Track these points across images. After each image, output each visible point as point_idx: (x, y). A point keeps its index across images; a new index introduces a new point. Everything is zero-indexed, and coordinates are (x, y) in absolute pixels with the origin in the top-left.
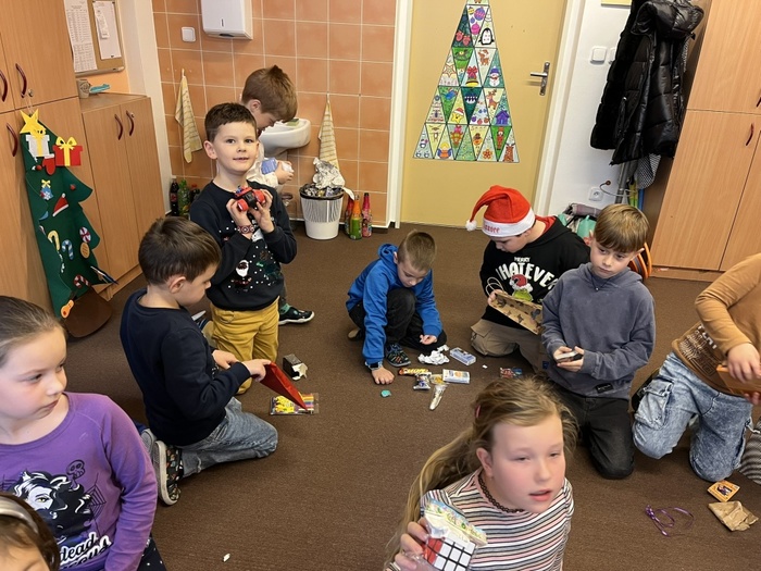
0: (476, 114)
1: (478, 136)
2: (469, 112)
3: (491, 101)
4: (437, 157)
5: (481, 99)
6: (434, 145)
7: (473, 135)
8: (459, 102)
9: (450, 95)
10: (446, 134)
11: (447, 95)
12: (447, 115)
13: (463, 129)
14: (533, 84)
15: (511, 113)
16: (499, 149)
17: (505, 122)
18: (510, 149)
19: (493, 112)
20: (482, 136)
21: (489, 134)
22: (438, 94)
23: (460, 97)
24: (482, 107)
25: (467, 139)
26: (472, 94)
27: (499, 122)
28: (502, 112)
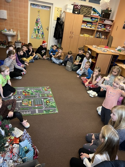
1: (40, 36)
2: (38, 32)
4: (34, 38)
10: (35, 35)
12: (35, 32)
14: (47, 29)
16: (42, 38)
17: (43, 34)
18: (44, 38)
22: (34, 29)
24: (40, 32)
25: (38, 36)
26: (38, 30)
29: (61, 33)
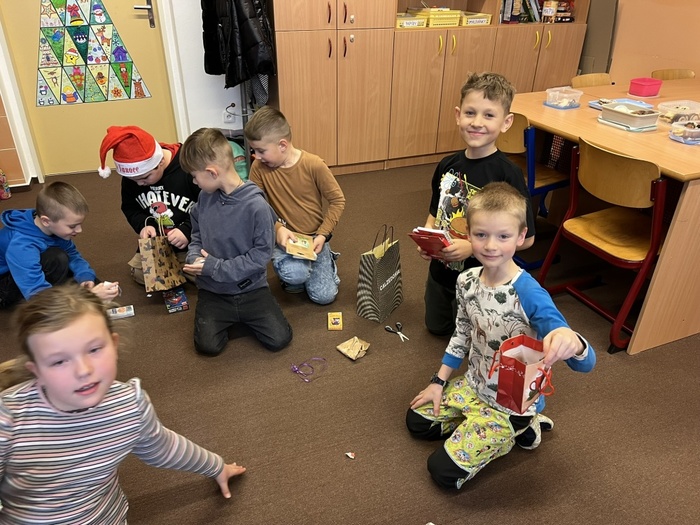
0: (91, 52)
1: (100, 76)
2: (83, 51)
3: (103, 37)
4: (63, 102)
5: (92, 37)
6: (56, 90)
7: (95, 74)
8: (68, 42)
9: (57, 37)
10: (65, 77)
11: (53, 37)
12: (61, 57)
13: (82, 70)
14: (140, 17)
15: (127, 48)
16: (127, 86)
17: (124, 58)
18: (138, 85)
19: (108, 49)
20: (105, 74)
21: (112, 72)
22: (42, 36)
23: (68, 37)
24: (96, 45)
25: (90, 80)
26: (79, 32)
27: (117, 58)
28: (118, 48)
29: (255, 30)
